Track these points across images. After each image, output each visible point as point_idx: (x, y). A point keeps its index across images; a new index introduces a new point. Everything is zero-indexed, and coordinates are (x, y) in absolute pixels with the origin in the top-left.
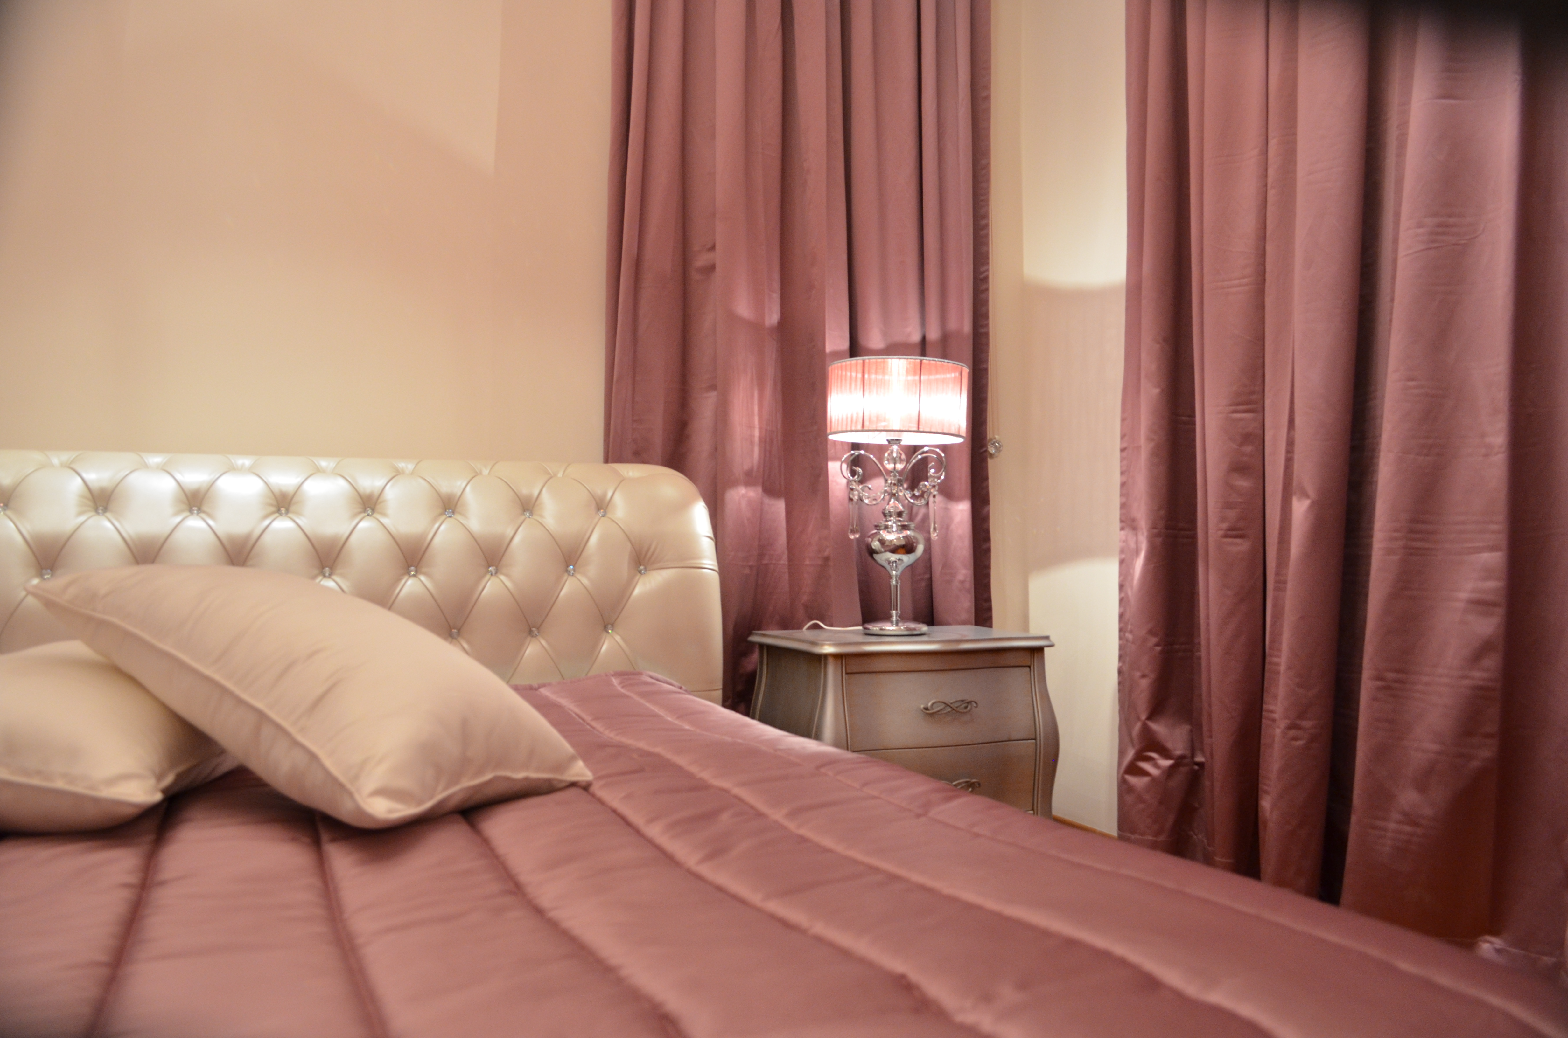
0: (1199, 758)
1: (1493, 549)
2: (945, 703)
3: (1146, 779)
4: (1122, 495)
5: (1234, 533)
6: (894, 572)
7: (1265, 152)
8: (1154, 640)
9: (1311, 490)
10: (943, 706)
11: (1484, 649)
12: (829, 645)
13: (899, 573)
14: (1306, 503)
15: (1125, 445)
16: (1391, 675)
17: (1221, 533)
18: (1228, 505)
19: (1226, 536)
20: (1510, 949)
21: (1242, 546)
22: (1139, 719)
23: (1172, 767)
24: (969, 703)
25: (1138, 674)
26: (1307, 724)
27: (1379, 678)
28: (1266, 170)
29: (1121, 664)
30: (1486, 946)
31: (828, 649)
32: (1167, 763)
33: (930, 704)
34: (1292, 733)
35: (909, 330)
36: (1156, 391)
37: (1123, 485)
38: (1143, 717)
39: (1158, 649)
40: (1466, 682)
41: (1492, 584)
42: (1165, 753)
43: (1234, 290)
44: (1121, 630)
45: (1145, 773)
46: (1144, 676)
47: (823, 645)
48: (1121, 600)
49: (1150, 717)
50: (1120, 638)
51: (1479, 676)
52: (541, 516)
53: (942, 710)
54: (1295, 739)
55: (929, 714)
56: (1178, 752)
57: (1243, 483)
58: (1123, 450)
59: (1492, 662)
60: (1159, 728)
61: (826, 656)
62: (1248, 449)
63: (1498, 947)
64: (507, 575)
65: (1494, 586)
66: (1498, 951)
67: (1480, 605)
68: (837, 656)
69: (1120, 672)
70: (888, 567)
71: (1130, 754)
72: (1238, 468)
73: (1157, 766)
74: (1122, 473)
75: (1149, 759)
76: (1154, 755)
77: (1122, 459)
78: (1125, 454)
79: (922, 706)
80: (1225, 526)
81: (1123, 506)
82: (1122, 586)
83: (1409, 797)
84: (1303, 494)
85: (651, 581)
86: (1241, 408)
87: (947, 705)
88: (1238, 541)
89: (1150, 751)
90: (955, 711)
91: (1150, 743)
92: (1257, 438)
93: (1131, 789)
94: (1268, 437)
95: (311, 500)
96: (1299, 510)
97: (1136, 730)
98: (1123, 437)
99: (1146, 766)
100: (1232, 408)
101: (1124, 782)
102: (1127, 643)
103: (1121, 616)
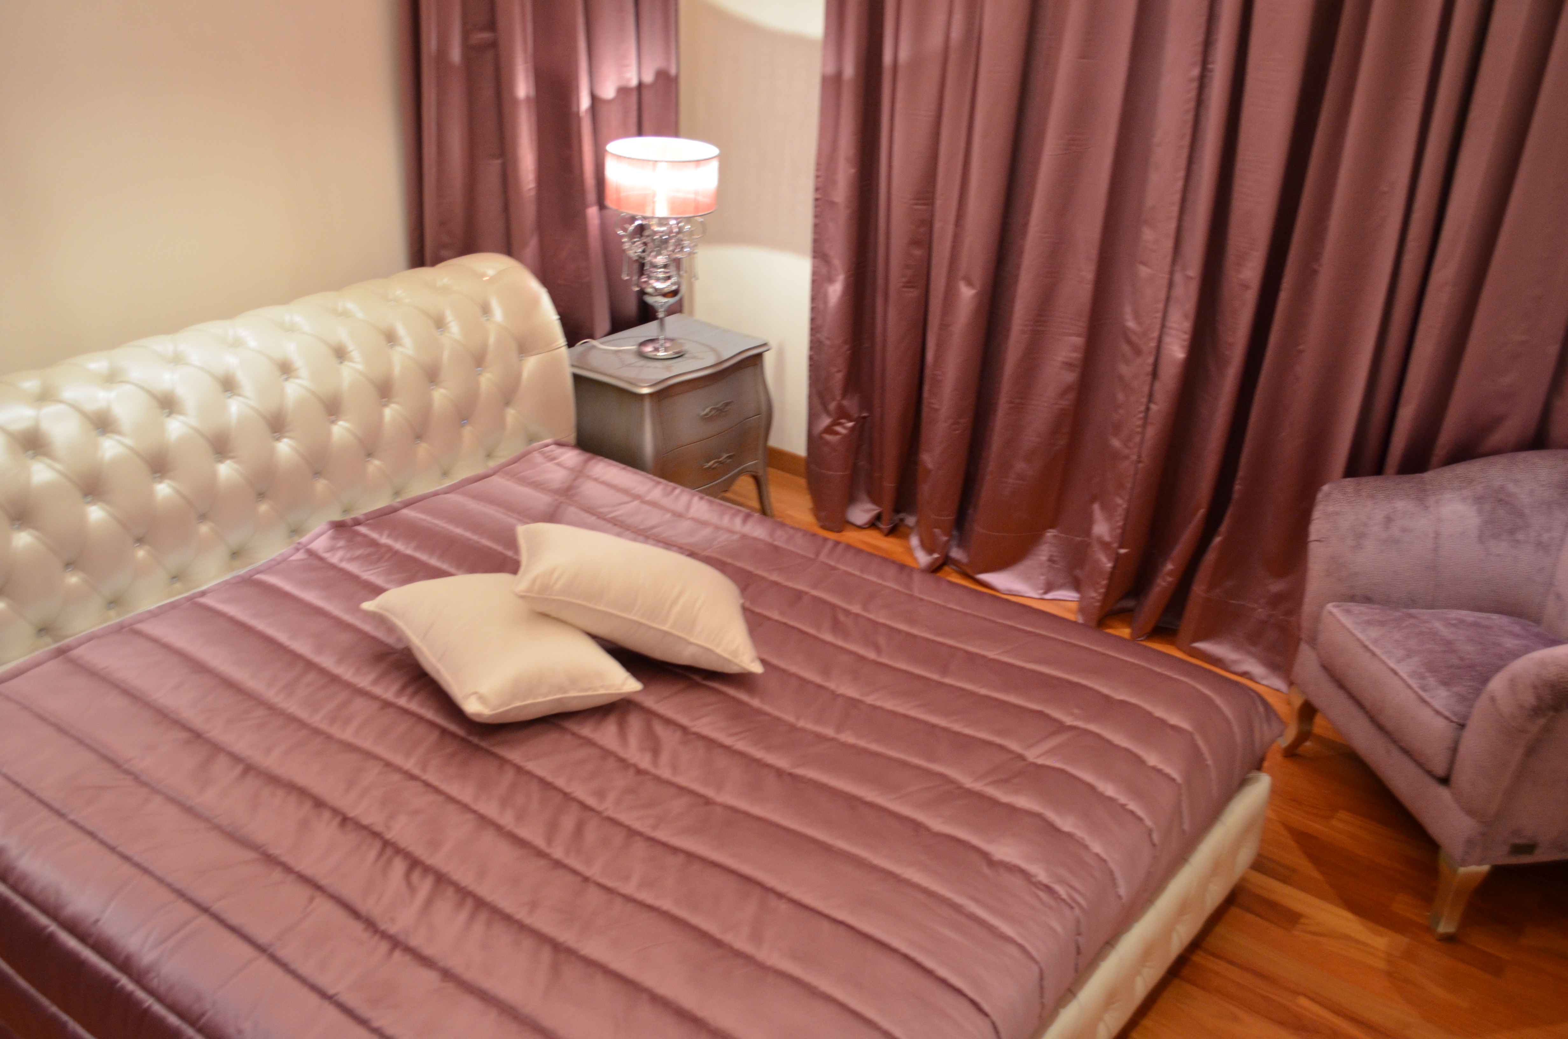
0: (866, 416)
1: (1078, 335)
2: (715, 408)
3: (838, 437)
4: (814, 232)
5: (910, 285)
6: (660, 309)
8: (846, 347)
9: (976, 282)
10: (714, 410)
11: (1068, 389)
12: (645, 384)
13: (663, 309)
14: (972, 290)
15: (819, 196)
16: (1017, 401)
17: (901, 284)
18: (907, 266)
19: (904, 287)
20: (1060, 535)
21: (913, 294)
22: (834, 399)
23: (853, 428)
24: (728, 403)
25: (834, 370)
26: (963, 421)
27: (1010, 402)
30: (1049, 534)
31: (646, 391)
32: (850, 424)
33: (707, 411)
34: (954, 426)
35: (628, 75)
36: (852, 171)
37: (816, 226)
38: (839, 398)
39: (848, 352)
40: (1057, 406)
41: (1075, 355)
42: (848, 417)
43: (918, 118)
44: (812, 328)
45: (837, 433)
46: (839, 371)
47: (639, 385)
49: (842, 398)
51: (1065, 403)
52: (451, 332)
53: (714, 413)
54: (955, 430)
55: (707, 419)
56: (856, 415)
57: (918, 252)
58: (816, 200)
59: (1071, 396)
60: (845, 403)
61: (642, 397)
62: (922, 230)
64: (443, 387)
65: (1076, 355)
66: (1055, 536)
67: (1069, 365)
68: (650, 396)
69: (811, 358)
70: (655, 306)
71: (826, 421)
72: (915, 242)
73: (845, 428)
75: (840, 424)
76: (843, 421)
77: (816, 206)
78: (818, 203)
79: (703, 414)
80: (904, 280)
82: (814, 299)
83: (1020, 466)
84: (970, 284)
85: (531, 364)
86: (920, 202)
87: (717, 409)
88: (911, 290)
89: (842, 419)
90: (721, 411)
91: (842, 414)
92: (928, 223)
93: (827, 443)
94: (937, 225)
95: (299, 362)
96: (967, 293)
97: (832, 406)
98: (817, 189)
99: (839, 429)
100: (914, 202)
101: (821, 438)
102: (820, 342)
103: (813, 320)
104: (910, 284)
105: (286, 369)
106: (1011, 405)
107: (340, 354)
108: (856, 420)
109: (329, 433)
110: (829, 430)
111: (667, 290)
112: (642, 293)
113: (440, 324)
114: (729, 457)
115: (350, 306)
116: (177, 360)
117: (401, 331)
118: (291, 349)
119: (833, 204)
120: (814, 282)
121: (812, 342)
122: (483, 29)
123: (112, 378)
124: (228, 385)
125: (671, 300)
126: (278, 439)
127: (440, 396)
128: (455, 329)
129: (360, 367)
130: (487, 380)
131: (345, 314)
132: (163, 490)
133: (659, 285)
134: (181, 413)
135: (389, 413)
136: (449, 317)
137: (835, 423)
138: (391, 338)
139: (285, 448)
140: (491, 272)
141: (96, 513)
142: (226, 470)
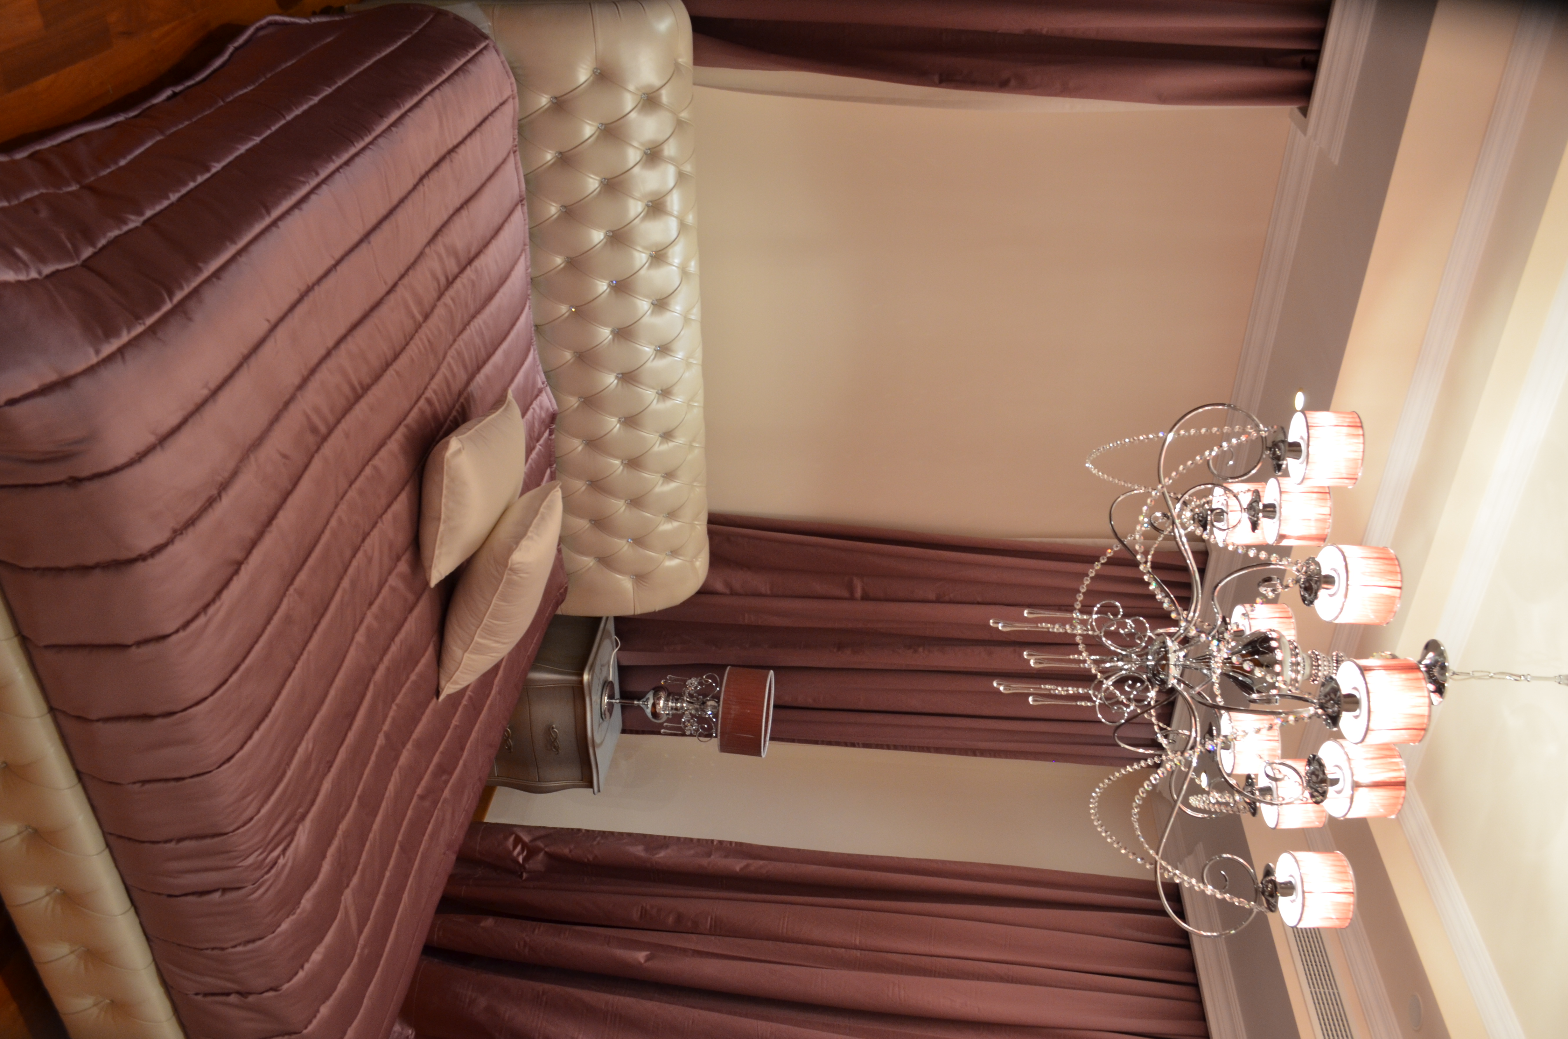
0: (525, 875)
2: (556, 738)
3: (511, 847)
4: (686, 839)
6: (641, 703)
7: (856, 948)
8: (591, 857)
9: (649, 964)
10: (555, 737)
12: (588, 679)
13: (641, 705)
14: (642, 961)
15: (715, 843)
16: (544, 997)
17: (644, 905)
18: (659, 912)
19: (642, 907)
21: (635, 915)
22: (546, 846)
23: (518, 862)
24: (557, 750)
25: (572, 847)
26: (527, 950)
27: (544, 992)
28: (845, 948)
29: (583, 831)
30: (410, 1032)
31: (586, 677)
32: (521, 859)
33: (555, 730)
34: (522, 943)
36: (736, 871)
37: (691, 840)
38: (547, 849)
39: (586, 860)
42: (525, 859)
43: (781, 923)
44: (604, 832)
45: (515, 847)
46: (570, 851)
47: (589, 675)
48: (621, 834)
49: (546, 853)
50: (599, 832)
52: (664, 523)
53: (552, 736)
54: (519, 945)
55: (549, 729)
56: (527, 866)
57: (671, 920)
58: (712, 841)
60: (541, 855)
61: (581, 675)
62: (689, 924)
63: (410, 1037)
64: (625, 509)
68: (581, 682)
69: (579, 830)
70: (644, 700)
71: (526, 838)
72: (679, 918)
73: (519, 854)
74: (699, 840)
75: (522, 849)
76: (525, 853)
77: (707, 841)
78: (709, 842)
79: (554, 726)
80: (648, 909)
81: (679, 839)
82: (630, 835)
83: (483, 1002)
84: (648, 959)
85: (626, 583)
86: (713, 923)
87: (555, 739)
88: (639, 913)
89: (527, 852)
90: (552, 743)
91: (531, 852)
92: (695, 930)
93: (506, 838)
94: (694, 936)
95: (669, 404)
96: (641, 956)
97: (540, 844)
98: (721, 842)
99: (519, 848)
100: (714, 917)
101: (512, 833)
102: (595, 839)
103: (612, 833)
104: (644, 913)
105: (665, 393)
106: (541, 993)
107: (667, 436)
108: (522, 866)
109: (613, 415)
110: (518, 840)
111: (658, 707)
112: (657, 690)
113: (672, 515)
114: (510, 748)
115: (696, 451)
116: (687, 320)
117: (673, 485)
118: (678, 400)
119: (709, 855)
120: (645, 836)
121: (593, 831)
122: (863, 589)
123: (684, 272)
124: (664, 349)
125: (648, 711)
126: (617, 377)
127: (619, 507)
128: (668, 527)
129: (656, 448)
130: (623, 547)
131: (691, 447)
132: (602, 286)
133: (662, 703)
134: (653, 312)
135: (617, 462)
136: (676, 524)
137: (525, 846)
138: (669, 476)
139: (610, 380)
140: (698, 564)
141: (598, 236)
142: (605, 333)
